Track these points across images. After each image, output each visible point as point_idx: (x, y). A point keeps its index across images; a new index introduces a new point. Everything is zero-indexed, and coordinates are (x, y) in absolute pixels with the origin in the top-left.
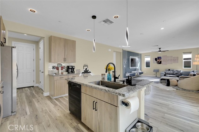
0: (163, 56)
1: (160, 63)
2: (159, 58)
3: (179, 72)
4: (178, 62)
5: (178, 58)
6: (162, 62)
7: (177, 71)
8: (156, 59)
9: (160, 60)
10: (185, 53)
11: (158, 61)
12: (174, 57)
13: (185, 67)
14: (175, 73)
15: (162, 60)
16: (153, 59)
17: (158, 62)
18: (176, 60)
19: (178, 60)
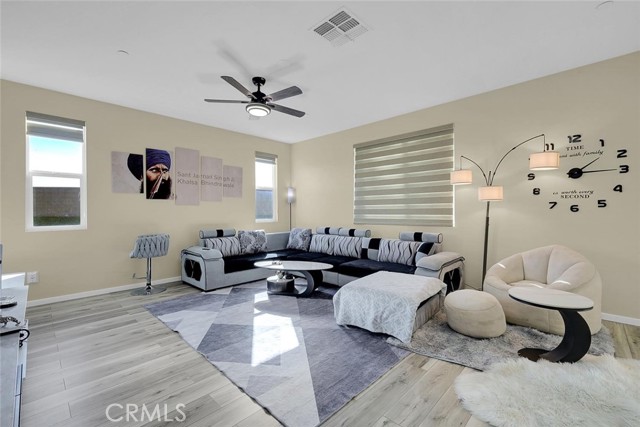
0: (176, 148)
1: (164, 192)
2: (157, 158)
4: (240, 193)
5: (240, 170)
6: (173, 189)
8: (135, 164)
9: (165, 176)
10: (261, 156)
11: (153, 176)
12: (226, 168)
14: (248, 249)
15: (173, 174)
17: (151, 183)
18: (233, 181)
19: (240, 180)
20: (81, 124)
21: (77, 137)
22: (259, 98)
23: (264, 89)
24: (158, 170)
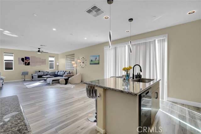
1: (29, 64)
2: (27, 58)
3: (49, 72)
4: (45, 64)
5: (45, 60)
6: (30, 64)
7: (47, 72)
8: (23, 60)
9: (29, 61)
10: (50, 56)
11: (26, 61)
12: (42, 59)
13: (50, 68)
14: (45, 74)
15: (30, 61)
16: (19, 58)
17: (26, 63)
18: (43, 62)
19: (45, 62)
20: (13, 54)
21: (12, 56)
22: (39, 51)
23: (40, 50)
24: (27, 60)
